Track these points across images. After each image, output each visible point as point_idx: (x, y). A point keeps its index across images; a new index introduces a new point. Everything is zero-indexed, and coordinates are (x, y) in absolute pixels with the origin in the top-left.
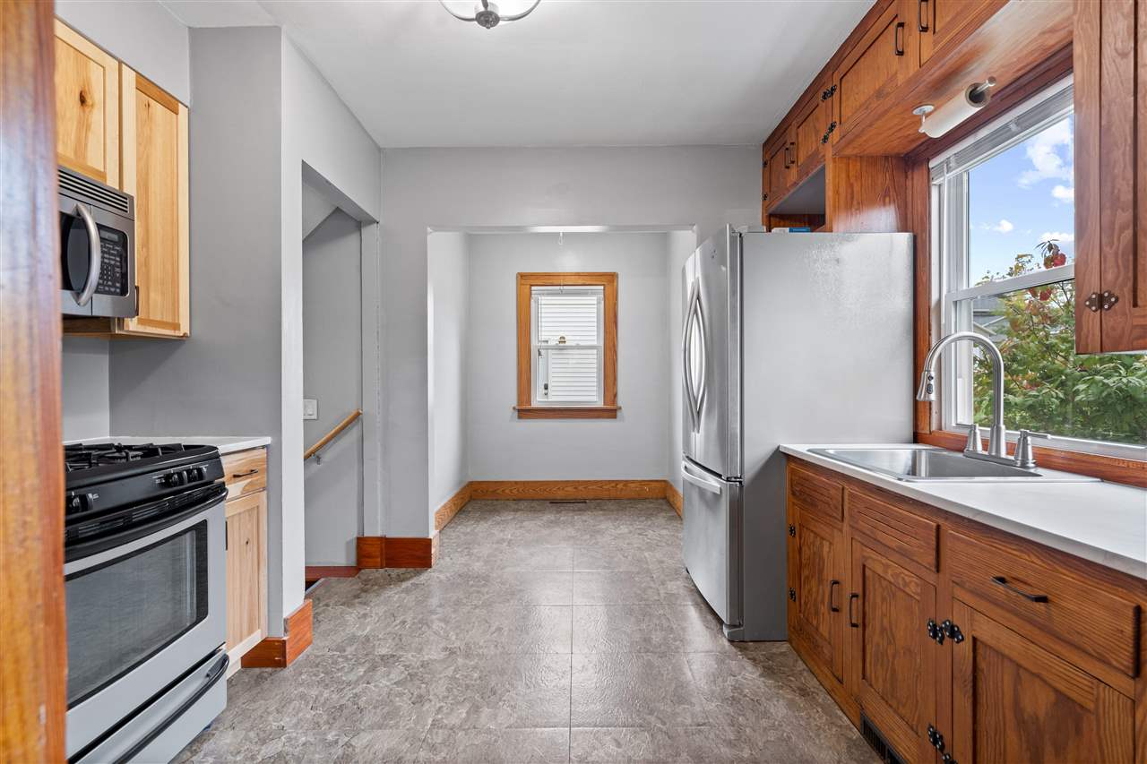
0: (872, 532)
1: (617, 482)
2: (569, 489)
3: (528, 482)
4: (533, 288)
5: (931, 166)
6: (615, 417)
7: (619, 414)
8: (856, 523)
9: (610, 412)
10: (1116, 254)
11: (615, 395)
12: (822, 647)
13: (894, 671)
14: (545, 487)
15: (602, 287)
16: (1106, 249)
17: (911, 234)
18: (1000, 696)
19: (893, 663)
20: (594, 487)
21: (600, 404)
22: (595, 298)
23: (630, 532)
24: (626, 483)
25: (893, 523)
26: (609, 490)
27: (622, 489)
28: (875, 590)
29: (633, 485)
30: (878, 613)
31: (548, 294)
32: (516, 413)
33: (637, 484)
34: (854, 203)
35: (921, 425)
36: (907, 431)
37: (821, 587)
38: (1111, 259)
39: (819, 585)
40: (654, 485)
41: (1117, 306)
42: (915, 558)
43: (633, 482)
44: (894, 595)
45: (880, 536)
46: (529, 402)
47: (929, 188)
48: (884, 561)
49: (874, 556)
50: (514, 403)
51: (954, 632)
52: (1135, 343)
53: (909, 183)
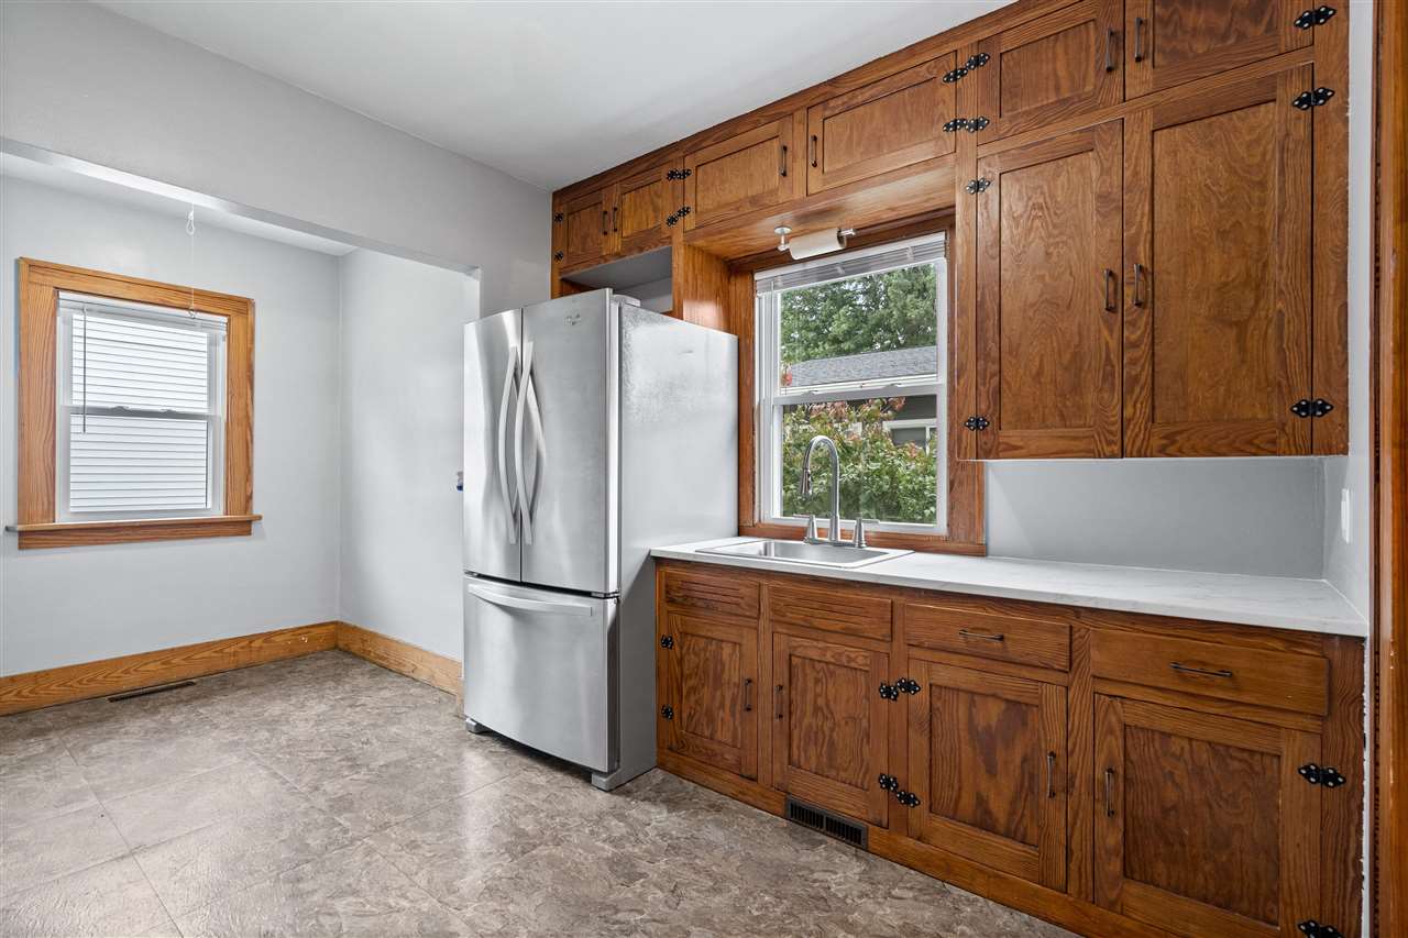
0: (805, 621)
1: (251, 639)
2: (151, 667)
3: (47, 673)
4: (62, 295)
5: (756, 279)
6: (249, 533)
7: (255, 527)
8: (784, 616)
9: (239, 524)
10: (988, 392)
11: (249, 498)
12: (722, 755)
13: (832, 744)
14: (91, 675)
15: (225, 319)
16: (981, 388)
17: (735, 337)
18: (955, 722)
19: (831, 737)
20: (206, 654)
21: (218, 513)
22: (205, 335)
23: (333, 707)
24: (268, 637)
25: (836, 608)
26: (235, 654)
27: (261, 648)
28: (805, 675)
29: (278, 639)
30: (810, 696)
31: (101, 313)
32: (14, 540)
33: (287, 636)
34: (698, 297)
35: (743, 519)
36: (733, 527)
37: (718, 693)
38: (984, 395)
39: (715, 689)
40: (315, 631)
41: (988, 428)
42: (866, 634)
43: (281, 632)
44: (832, 674)
45: (816, 623)
46: (50, 513)
47: (754, 298)
48: (821, 645)
49: (806, 644)
50: (11, 520)
51: (909, 687)
52: (1001, 454)
53: (732, 288)
